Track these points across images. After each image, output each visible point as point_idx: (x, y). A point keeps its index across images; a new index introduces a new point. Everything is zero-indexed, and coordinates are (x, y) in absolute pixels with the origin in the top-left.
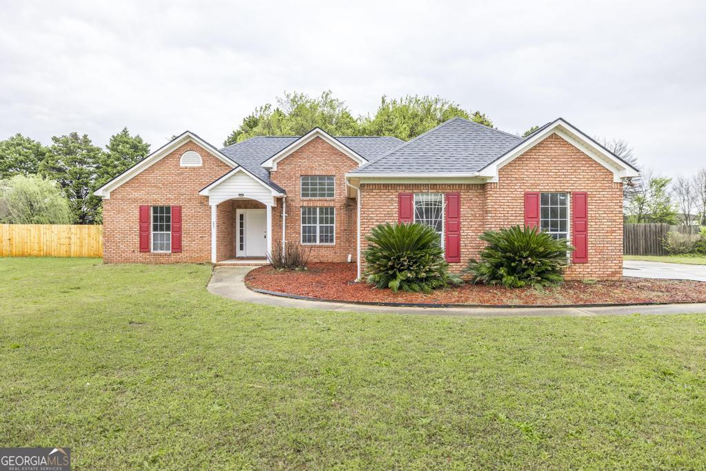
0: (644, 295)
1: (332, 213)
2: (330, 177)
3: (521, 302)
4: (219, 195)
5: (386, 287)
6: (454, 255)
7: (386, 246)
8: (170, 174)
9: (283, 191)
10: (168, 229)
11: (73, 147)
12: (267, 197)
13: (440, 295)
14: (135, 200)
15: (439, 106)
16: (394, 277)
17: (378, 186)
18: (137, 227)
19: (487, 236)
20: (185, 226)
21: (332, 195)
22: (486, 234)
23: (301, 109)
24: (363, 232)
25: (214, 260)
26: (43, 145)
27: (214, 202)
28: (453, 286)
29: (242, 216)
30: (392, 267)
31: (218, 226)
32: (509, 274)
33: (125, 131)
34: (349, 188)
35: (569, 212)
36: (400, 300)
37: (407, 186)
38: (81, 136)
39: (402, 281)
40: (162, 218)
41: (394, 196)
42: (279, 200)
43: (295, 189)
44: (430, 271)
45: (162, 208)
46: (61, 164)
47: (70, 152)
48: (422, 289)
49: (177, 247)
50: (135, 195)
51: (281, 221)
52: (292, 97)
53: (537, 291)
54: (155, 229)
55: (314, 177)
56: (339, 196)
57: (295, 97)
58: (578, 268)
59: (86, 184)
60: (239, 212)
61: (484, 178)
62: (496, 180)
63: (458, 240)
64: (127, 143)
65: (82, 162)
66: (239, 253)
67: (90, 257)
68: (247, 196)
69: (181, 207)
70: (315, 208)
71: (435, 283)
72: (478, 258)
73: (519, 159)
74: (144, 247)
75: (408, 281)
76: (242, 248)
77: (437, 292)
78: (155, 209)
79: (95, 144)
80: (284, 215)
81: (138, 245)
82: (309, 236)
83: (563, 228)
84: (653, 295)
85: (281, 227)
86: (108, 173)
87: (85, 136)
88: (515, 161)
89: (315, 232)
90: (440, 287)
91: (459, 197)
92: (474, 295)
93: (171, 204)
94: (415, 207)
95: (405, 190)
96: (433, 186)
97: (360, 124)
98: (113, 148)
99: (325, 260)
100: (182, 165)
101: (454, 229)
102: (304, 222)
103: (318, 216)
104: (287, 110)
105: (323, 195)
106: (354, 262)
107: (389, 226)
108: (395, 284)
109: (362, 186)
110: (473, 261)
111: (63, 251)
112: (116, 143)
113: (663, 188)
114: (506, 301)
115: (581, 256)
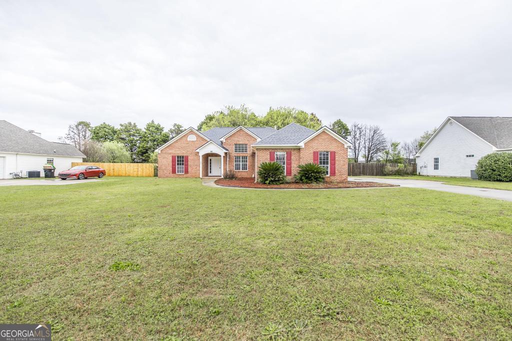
0: (348, 185)
1: (246, 158)
2: (246, 145)
3: (307, 187)
4: (203, 152)
5: (265, 183)
6: (289, 173)
7: (265, 170)
8: (184, 143)
9: (227, 150)
10: (183, 165)
11: (129, 129)
12: (222, 152)
13: (282, 186)
14: (170, 154)
15: (294, 111)
16: (267, 180)
17: (263, 149)
18: (171, 164)
19: (299, 167)
20: (189, 163)
21: (247, 151)
22: (299, 166)
23: (232, 112)
24: (257, 165)
25: (201, 177)
26: (115, 128)
27: (201, 154)
28: (287, 183)
29: (210, 160)
30: (266, 177)
31: (202, 164)
32: (306, 179)
33: (153, 121)
34: (253, 150)
35: (329, 158)
36: (269, 187)
37: (273, 149)
38: (132, 124)
39: (270, 181)
40: (180, 161)
41: (268, 152)
42: (226, 153)
43: (232, 149)
44: (279, 178)
45: (180, 156)
46: (124, 136)
47: (128, 131)
48: (277, 184)
49: (187, 172)
50: (170, 151)
51: (227, 161)
52: (228, 107)
53: (314, 184)
54: (178, 165)
55: (240, 145)
56: (249, 152)
57: (229, 107)
58: (332, 178)
59: (136, 145)
60: (209, 158)
61: (299, 147)
62: (303, 147)
63: (291, 168)
64: (154, 127)
65: (134, 135)
66: (209, 174)
67: (146, 177)
68: (214, 152)
69: (188, 156)
70: (240, 157)
71: (281, 182)
72: (297, 174)
73: (312, 140)
74: (174, 171)
75: (271, 181)
76: (210, 172)
77: (282, 185)
78: (178, 157)
79: (139, 127)
80: (228, 159)
81: (171, 171)
82: (238, 168)
83: (327, 164)
84: (351, 185)
85: (227, 164)
86: (145, 140)
87: (134, 124)
88: (310, 140)
89: (240, 166)
90: (283, 183)
91: (291, 153)
92: (293, 186)
93: (184, 155)
94: (275, 156)
95: (272, 151)
96: (282, 149)
97: (259, 119)
98: (148, 129)
99: (244, 176)
100: (188, 140)
101: (289, 164)
102: (236, 162)
103: (241, 159)
104: (226, 112)
105: (242, 152)
106: (254, 177)
107: (266, 163)
108: (268, 182)
109: (257, 149)
110: (295, 175)
111: (135, 174)
112: (149, 126)
113: (397, 147)
114: (303, 187)
115: (333, 173)
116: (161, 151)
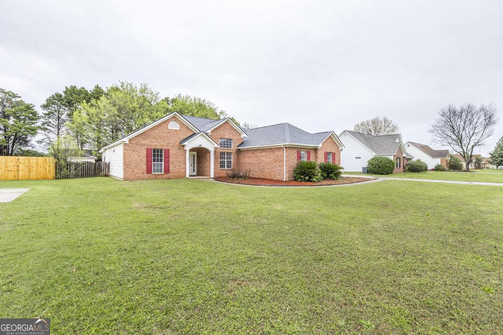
1: (231, 155)
2: (231, 139)
4: (190, 145)
8: (163, 132)
12: (211, 147)
14: (144, 145)
18: (145, 160)
20: (171, 159)
21: (231, 147)
25: (188, 176)
27: (187, 148)
37: (299, 148)
40: (158, 156)
41: (296, 151)
45: (158, 150)
49: (167, 171)
50: (144, 142)
54: (154, 161)
55: (224, 139)
56: (234, 148)
68: (203, 146)
69: (169, 150)
70: (225, 153)
74: (149, 171)
78: (154, 150)
81: (145, 170)
82: (222, 165)
91: (310, 152)
93: (163, 148)
94: (301, 155)
96: (305, 149)
100: (169, 128)
102: (221, 159)
103: (226, 156)
116: (130, 140)
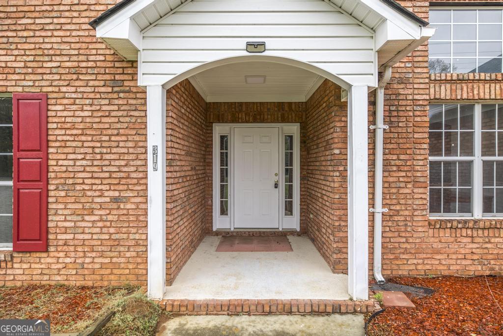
20: (59, 161)
31: (170, 163)
60: (219, 130)
66: (219, 223)
76: (224, 211)
89: (467, 178)
